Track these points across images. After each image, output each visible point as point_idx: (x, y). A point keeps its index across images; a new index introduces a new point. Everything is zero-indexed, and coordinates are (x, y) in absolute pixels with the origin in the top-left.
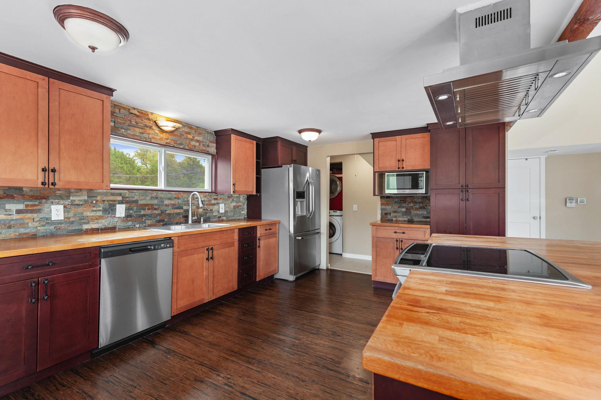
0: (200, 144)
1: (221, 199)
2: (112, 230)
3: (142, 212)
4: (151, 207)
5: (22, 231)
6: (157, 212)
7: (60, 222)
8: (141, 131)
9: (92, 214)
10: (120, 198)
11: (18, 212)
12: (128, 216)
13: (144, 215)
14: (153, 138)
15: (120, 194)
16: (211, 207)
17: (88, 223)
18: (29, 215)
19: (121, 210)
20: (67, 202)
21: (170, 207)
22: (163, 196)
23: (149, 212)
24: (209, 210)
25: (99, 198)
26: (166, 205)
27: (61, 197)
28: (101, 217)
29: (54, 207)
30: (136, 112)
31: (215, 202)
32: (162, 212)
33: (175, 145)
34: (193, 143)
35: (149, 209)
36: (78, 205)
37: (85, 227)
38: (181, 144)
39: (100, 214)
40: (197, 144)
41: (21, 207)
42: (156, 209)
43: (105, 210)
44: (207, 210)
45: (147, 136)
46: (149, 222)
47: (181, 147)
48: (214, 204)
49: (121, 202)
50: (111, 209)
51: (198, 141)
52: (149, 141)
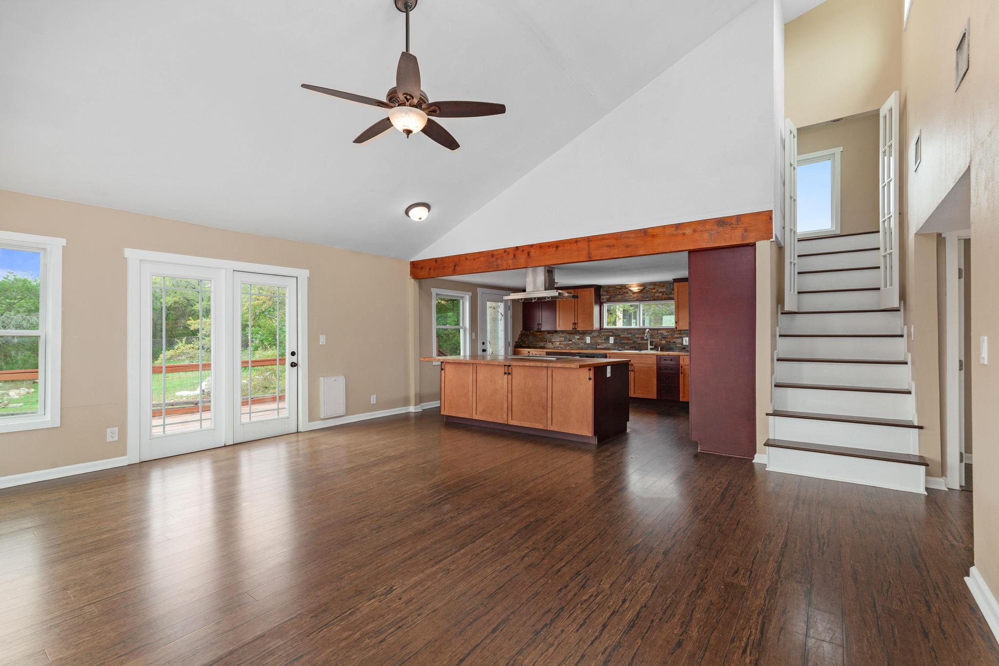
0: (663, 294)
1: (685, 333)
2: (609, 349)
3: (623, 341)
4: (628, 339)
5: (579, 346)
6: (632, 342)
7: (589, 344)
8: (621, 296)
9: (600, 341)
10: (611, 334)
11: (578, 339)
12: (615, 343)
13: (624, 343)
14: (629, 298)
15: (611, 332)
16: (674, 340)
17: (599, 345)
18: (580, 341)
19: (612, 340)
20: (591, 336)
21: (639, 339)
22: (634, 332)
23: (626, 341)
24: (672, 342)
25: (602, 334)
26: (637, 338)
27: (590, 334)
28: (603, 343)
29: (587, 338)
30: (619, 287)
31: (679, 336)
32: (634, 342)
33: (643, 299)
34: (657, 295)
35: (626, 340)
36: (595, 337)
37: (598, 347)
38: (647, 298)
39: (603, 341)
40: (661, 294)
41: (578, 337)
42: (630, 340)
43: (605, 340)
44: (670, 342)
45: (625, 298)
46: (626, 347)
47: (647, 299)
48: (677, 338)
49: (612, 336)
50: (607, 339)
51: (661, 292)
52: (626, 301)
